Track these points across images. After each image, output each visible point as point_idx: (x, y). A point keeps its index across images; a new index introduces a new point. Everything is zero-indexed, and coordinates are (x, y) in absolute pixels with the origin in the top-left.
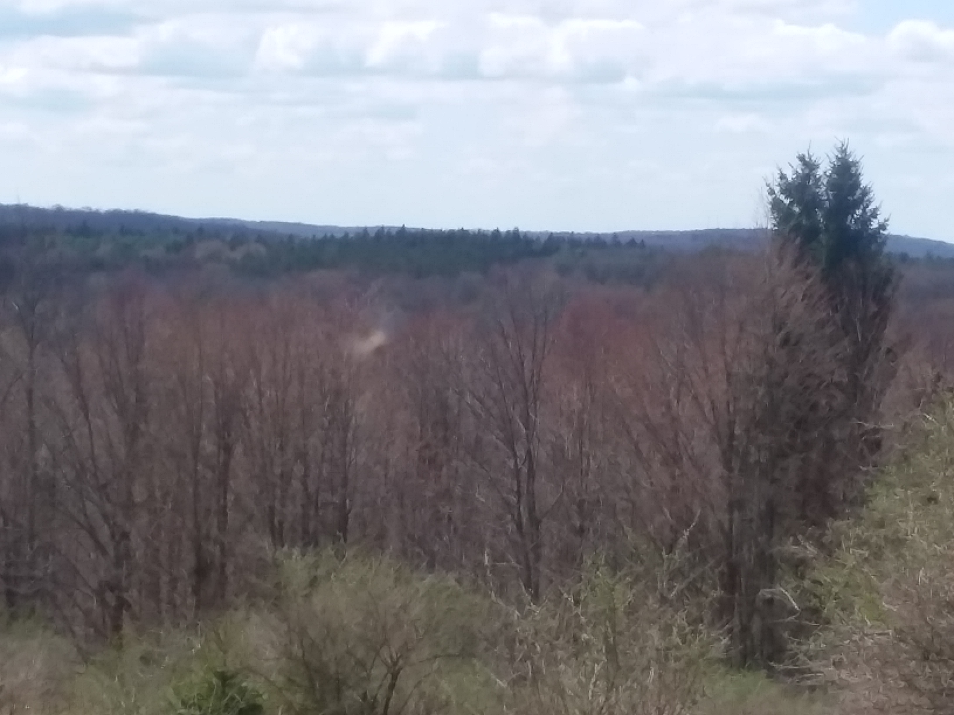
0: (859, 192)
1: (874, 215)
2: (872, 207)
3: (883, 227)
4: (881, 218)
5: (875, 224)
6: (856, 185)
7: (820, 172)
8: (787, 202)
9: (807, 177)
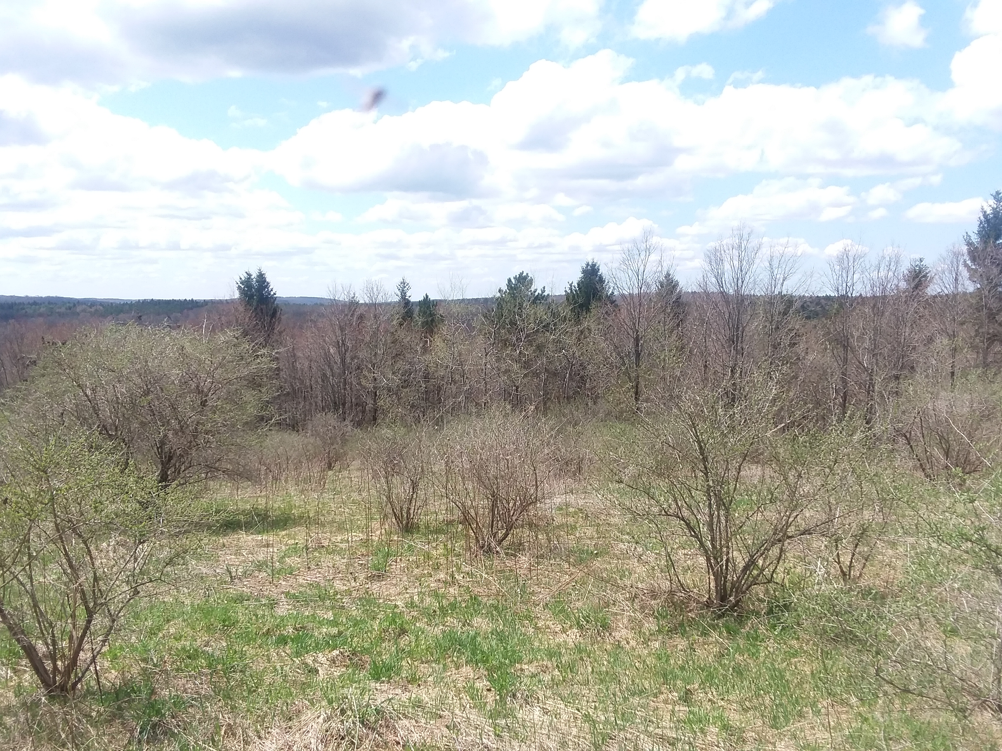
0: (266, 284)
1: (272, 290)
2: (271, 287)
3: (275, 294)
4: (274, 291)
5: (272, 293)
6: (265, 281)
7: (252, 277)
8: (243, 287)
9: (249, 278)
